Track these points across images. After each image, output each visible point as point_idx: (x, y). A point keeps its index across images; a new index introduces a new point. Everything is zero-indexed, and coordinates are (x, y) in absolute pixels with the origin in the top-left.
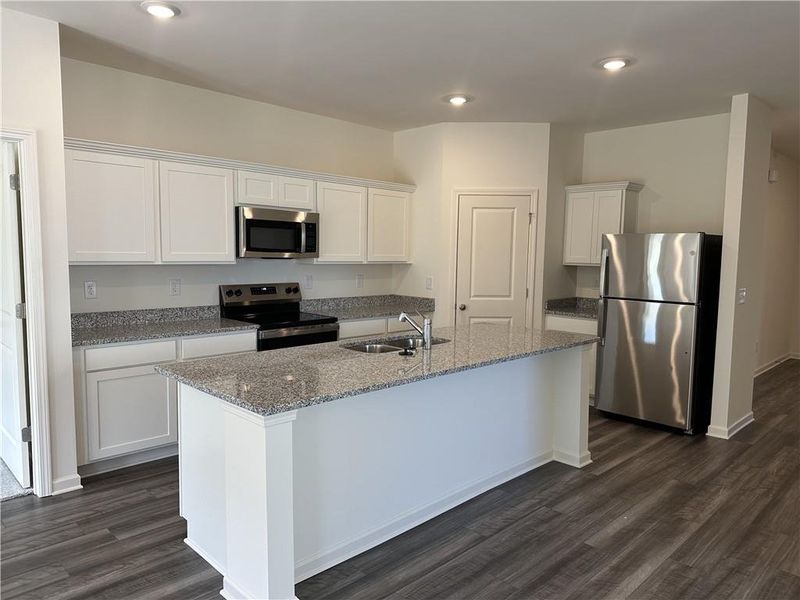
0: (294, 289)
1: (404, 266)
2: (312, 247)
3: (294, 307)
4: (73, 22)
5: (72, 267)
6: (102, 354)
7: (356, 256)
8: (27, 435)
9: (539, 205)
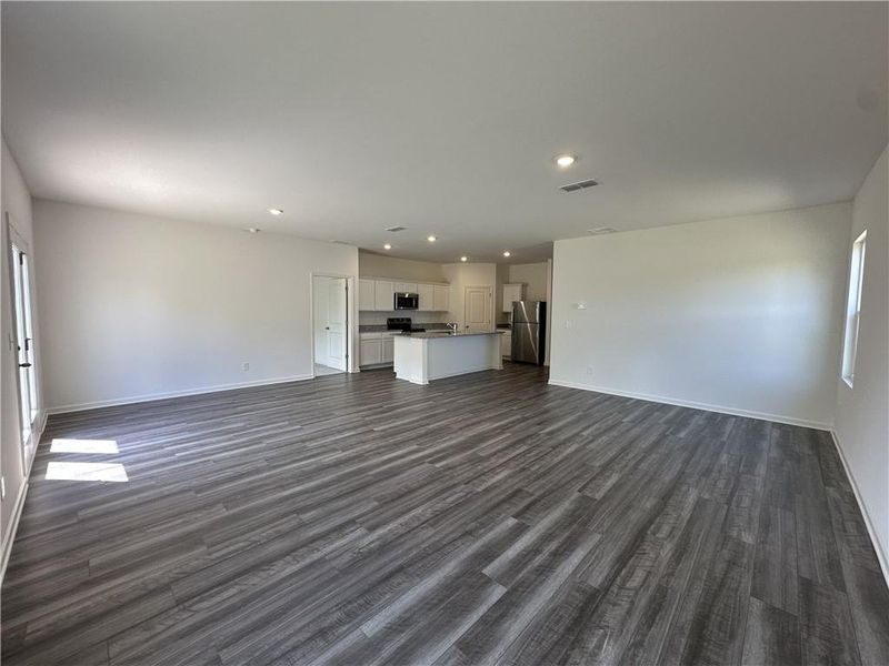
0: (409, 320)
1: (446, 312)
2: (417, 306)
3: (409, 325)
4: (364, 246)
5: (360, 312)
6: (365, 335)
7: (430, 309)
8: (347, 356)
9: (493, 290)
